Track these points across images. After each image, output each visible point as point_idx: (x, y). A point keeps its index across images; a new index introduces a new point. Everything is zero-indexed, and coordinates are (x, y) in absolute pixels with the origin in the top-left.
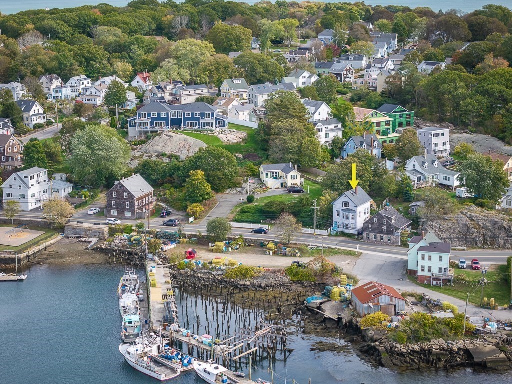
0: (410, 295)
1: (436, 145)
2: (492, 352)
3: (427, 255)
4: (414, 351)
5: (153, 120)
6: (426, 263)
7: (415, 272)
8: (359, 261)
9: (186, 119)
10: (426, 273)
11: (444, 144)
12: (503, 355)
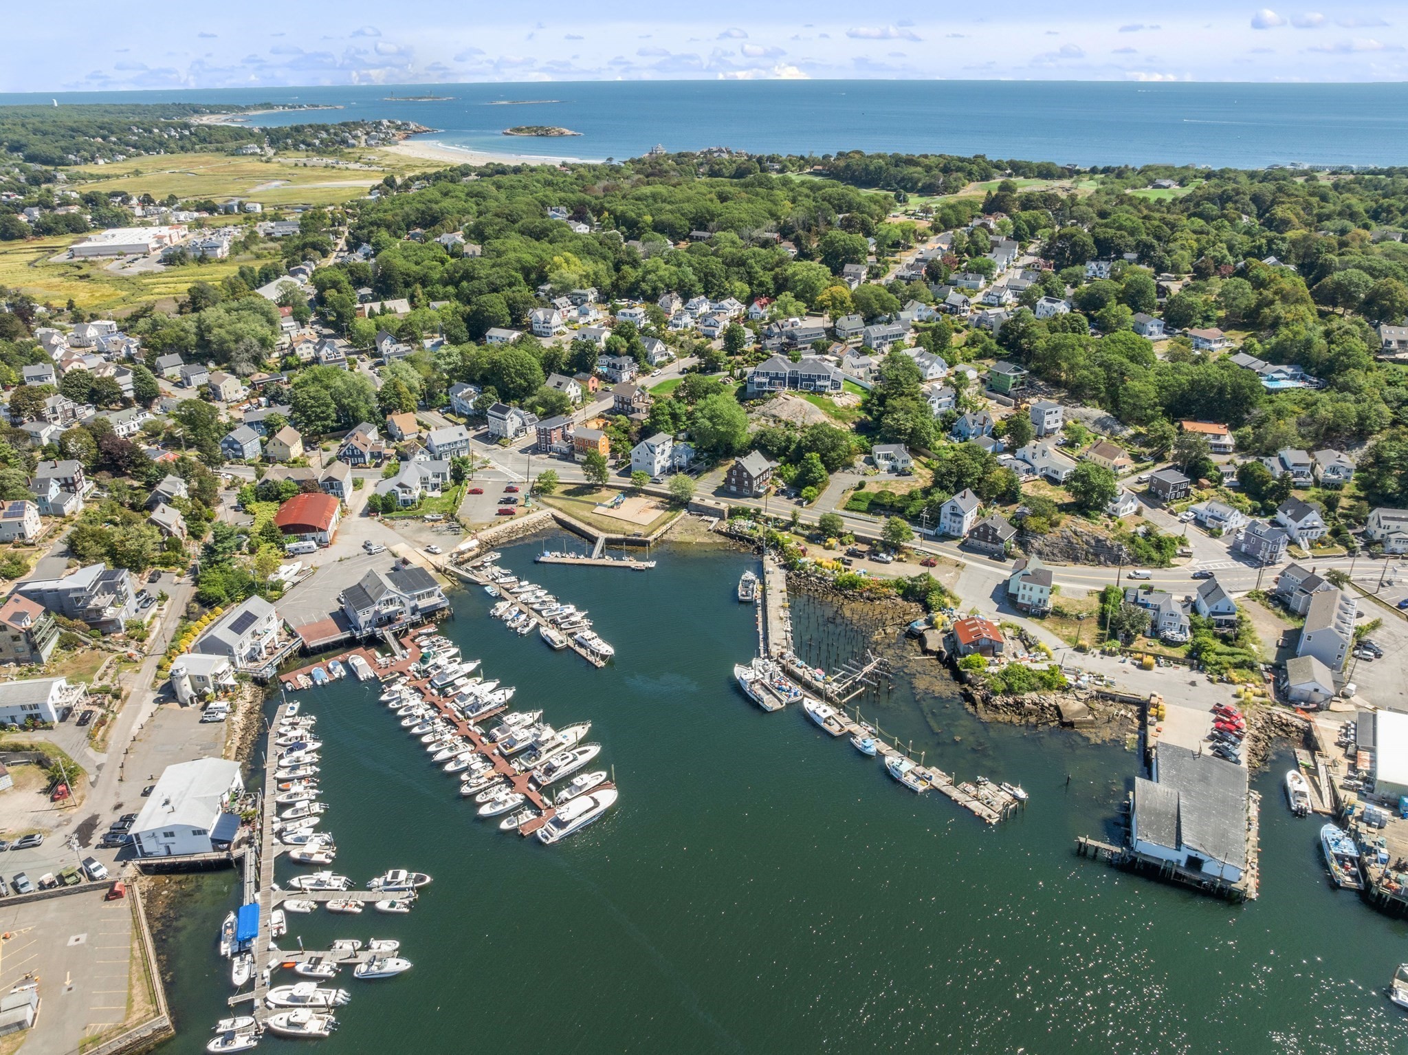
0: (1010, 627)
1: (1049, 423)
2: (1078, 713)
3: (1029, 585)
4: (1007, 704)
5: (771, 379)
6: (1027, 593)
7: (1016, 596)
8: (963, 574)
9: (803, 380)
10: (1026, 601)
11: (1057, 421)
12: (1090, 717)
